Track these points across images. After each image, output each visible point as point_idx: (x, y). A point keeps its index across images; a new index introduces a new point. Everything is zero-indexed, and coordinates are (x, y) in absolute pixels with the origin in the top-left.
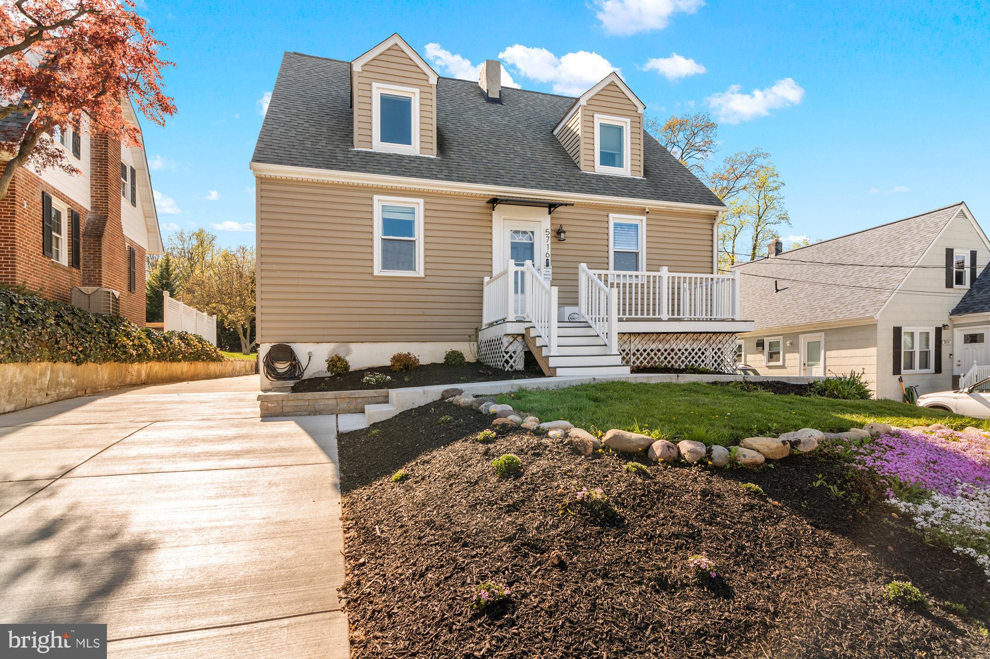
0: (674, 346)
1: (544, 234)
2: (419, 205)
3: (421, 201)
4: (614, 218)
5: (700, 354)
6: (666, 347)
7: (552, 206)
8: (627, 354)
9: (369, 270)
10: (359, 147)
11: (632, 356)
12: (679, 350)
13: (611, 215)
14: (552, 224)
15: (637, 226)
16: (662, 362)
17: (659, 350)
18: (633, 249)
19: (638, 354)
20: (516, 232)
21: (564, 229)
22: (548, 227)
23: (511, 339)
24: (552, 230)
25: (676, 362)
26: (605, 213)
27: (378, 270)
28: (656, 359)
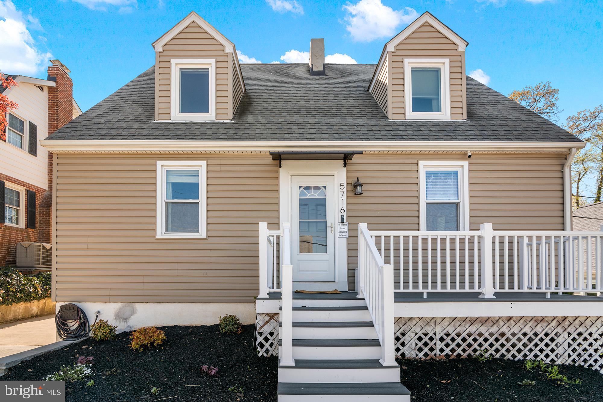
0: (505, 329)
1: (337, 188)
2: (202, 166)
3: (204, 163)
4: (424, 166)
5: (547, 340)
6: (491, 330)
7: (346, 157)
8: (431, 339)
9: (151, 233)
10: (158, 120)
11: (438, 342)
12: (514, 335)
13: (422, 163)
14: (348, 177)
15: (456, 173)
16: (486, 351)
17: (480, 335)
18: (452, 199)
19: (448, 340)
20: (307, 188)
21: (361, 181)
22: (344, 180)
23: (267, 318)
24: (348, 184)
25: (508, 351)
26: (415, 161)
27: (160, 233)
28: (476, 346)
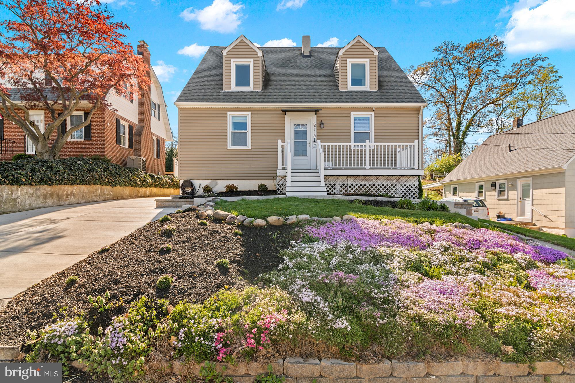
0: (375, 183)
1: (312, 125)
2: (249, 115)
3: (249, 113)
4: (353, 115)
5: (392, 187)
6: (369, 184)
7: (316, 111)
8: (346, 187)
9: (225, 147)
10: (225, 91)
11: (349, 188)
12: (379, 185)
13: (352, 113)
14: (317, 120)
15: (369, 118)
16: (368, 191)
17: (365, 185)
18: (366, 131)
19: (352, 187)
20: (298, 125)
21: (323, 122)
22: (316, 122)
23: (281, 178)
24: (317, 123)
25: (376, 192)
26: (349, 112)
27: (229, 146)
28: (363, 189)
